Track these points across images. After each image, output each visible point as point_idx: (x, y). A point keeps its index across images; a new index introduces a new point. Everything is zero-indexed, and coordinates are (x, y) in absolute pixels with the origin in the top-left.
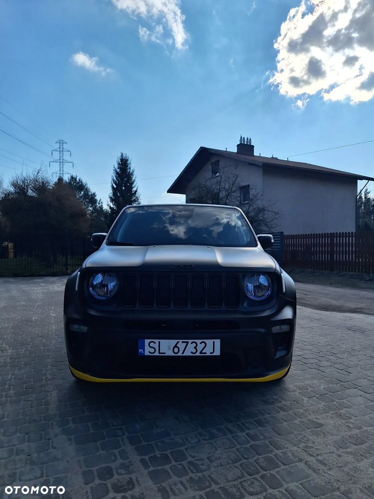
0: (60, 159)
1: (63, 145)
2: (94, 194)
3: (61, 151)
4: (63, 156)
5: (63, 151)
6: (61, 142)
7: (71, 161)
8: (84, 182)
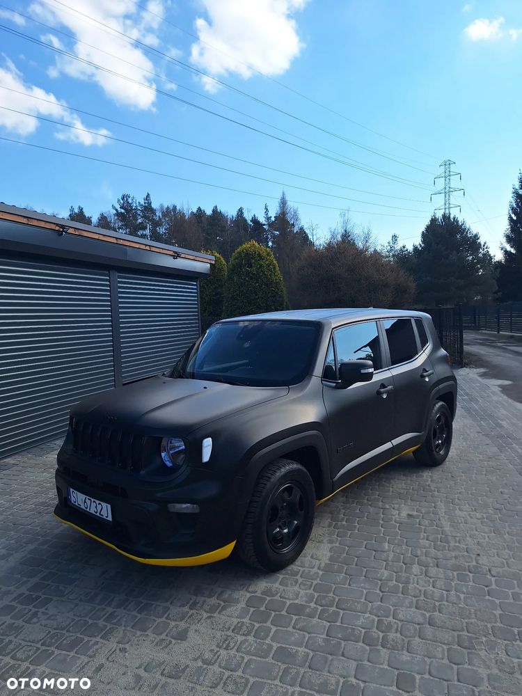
0: (445, 188)
1: (449, 168)
2: (476, 235)
3: (447, 176)
4: (449, 183)
5: (450, 175)
6: (448, 164)
7: (460, 188)
8: (460, 220)
